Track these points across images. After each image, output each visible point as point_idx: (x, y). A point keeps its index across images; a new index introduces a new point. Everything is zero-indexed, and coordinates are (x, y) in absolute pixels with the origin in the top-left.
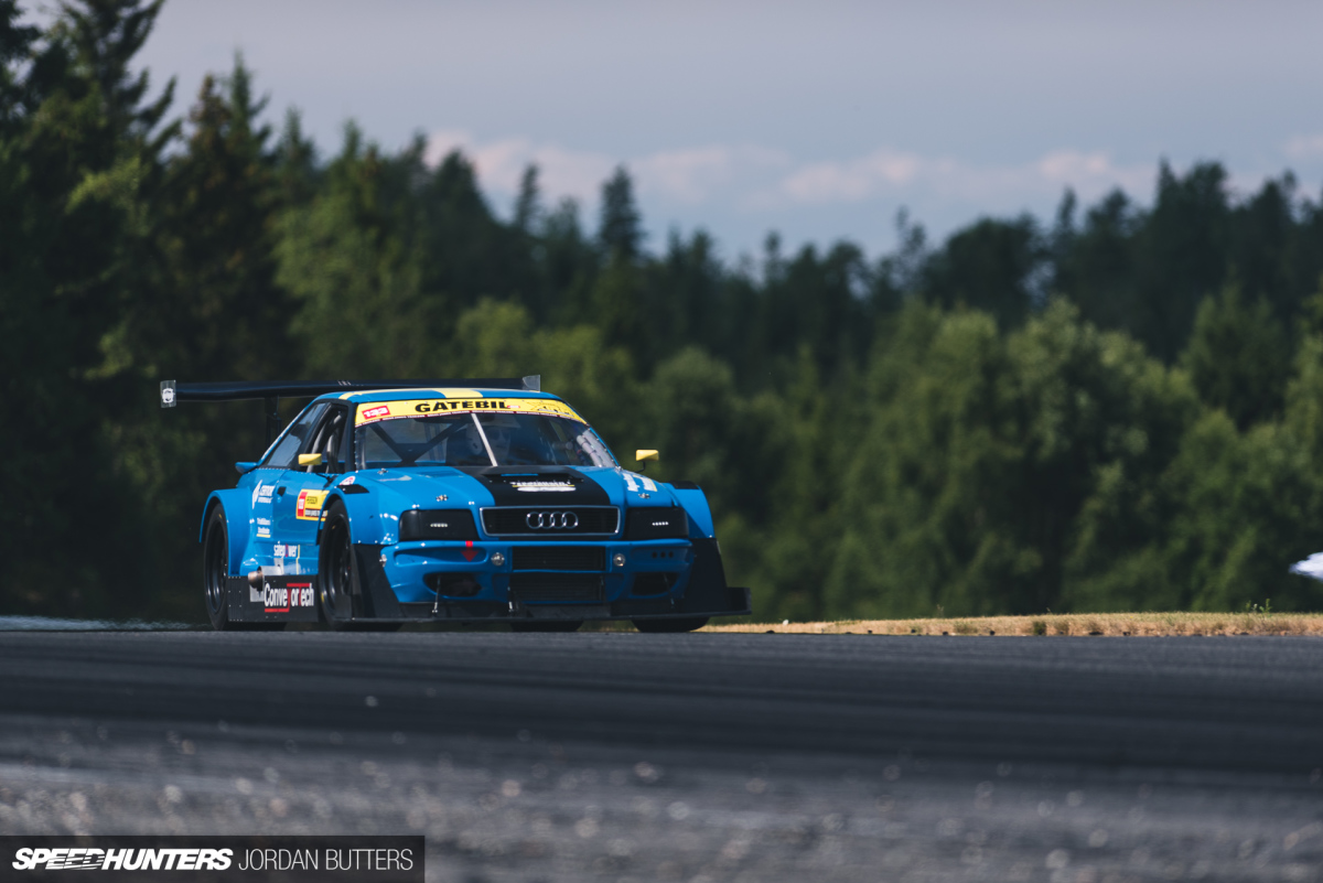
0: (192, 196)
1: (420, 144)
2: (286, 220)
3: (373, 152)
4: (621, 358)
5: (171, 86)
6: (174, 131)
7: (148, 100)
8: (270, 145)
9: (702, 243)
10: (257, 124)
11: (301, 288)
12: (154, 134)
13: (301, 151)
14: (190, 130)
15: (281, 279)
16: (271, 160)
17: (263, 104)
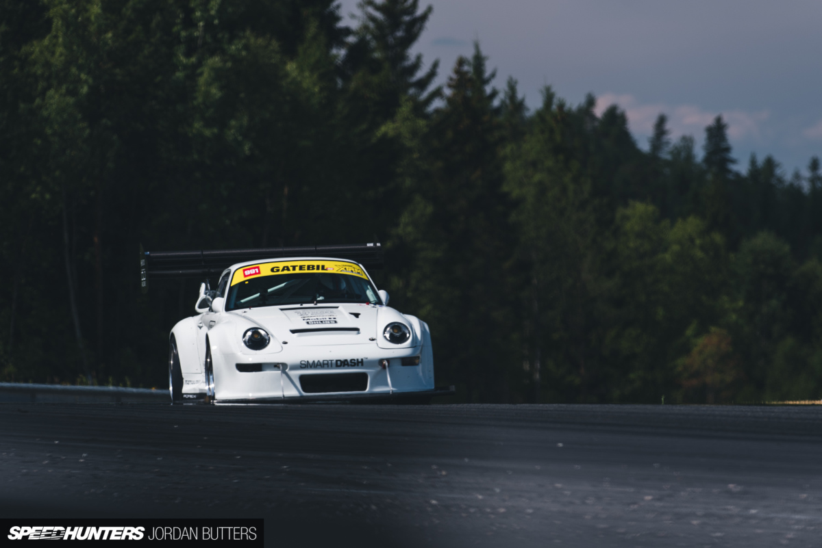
0: (450, 134)
1: (591, 102)
2: (508, 149)
3: (561, 106)
4: (718, 238)
5: (435, 65)
6: (438, 93)
7: (420, 74)
8: (496, 103)
9: (770, 164)
10: (488, 89)
11: (516, 193)
12: (425, 95)
13: (516, 106)
14: (448, 92)
15: (505, 188)
16: (497, 111)
17: (493, 75)
